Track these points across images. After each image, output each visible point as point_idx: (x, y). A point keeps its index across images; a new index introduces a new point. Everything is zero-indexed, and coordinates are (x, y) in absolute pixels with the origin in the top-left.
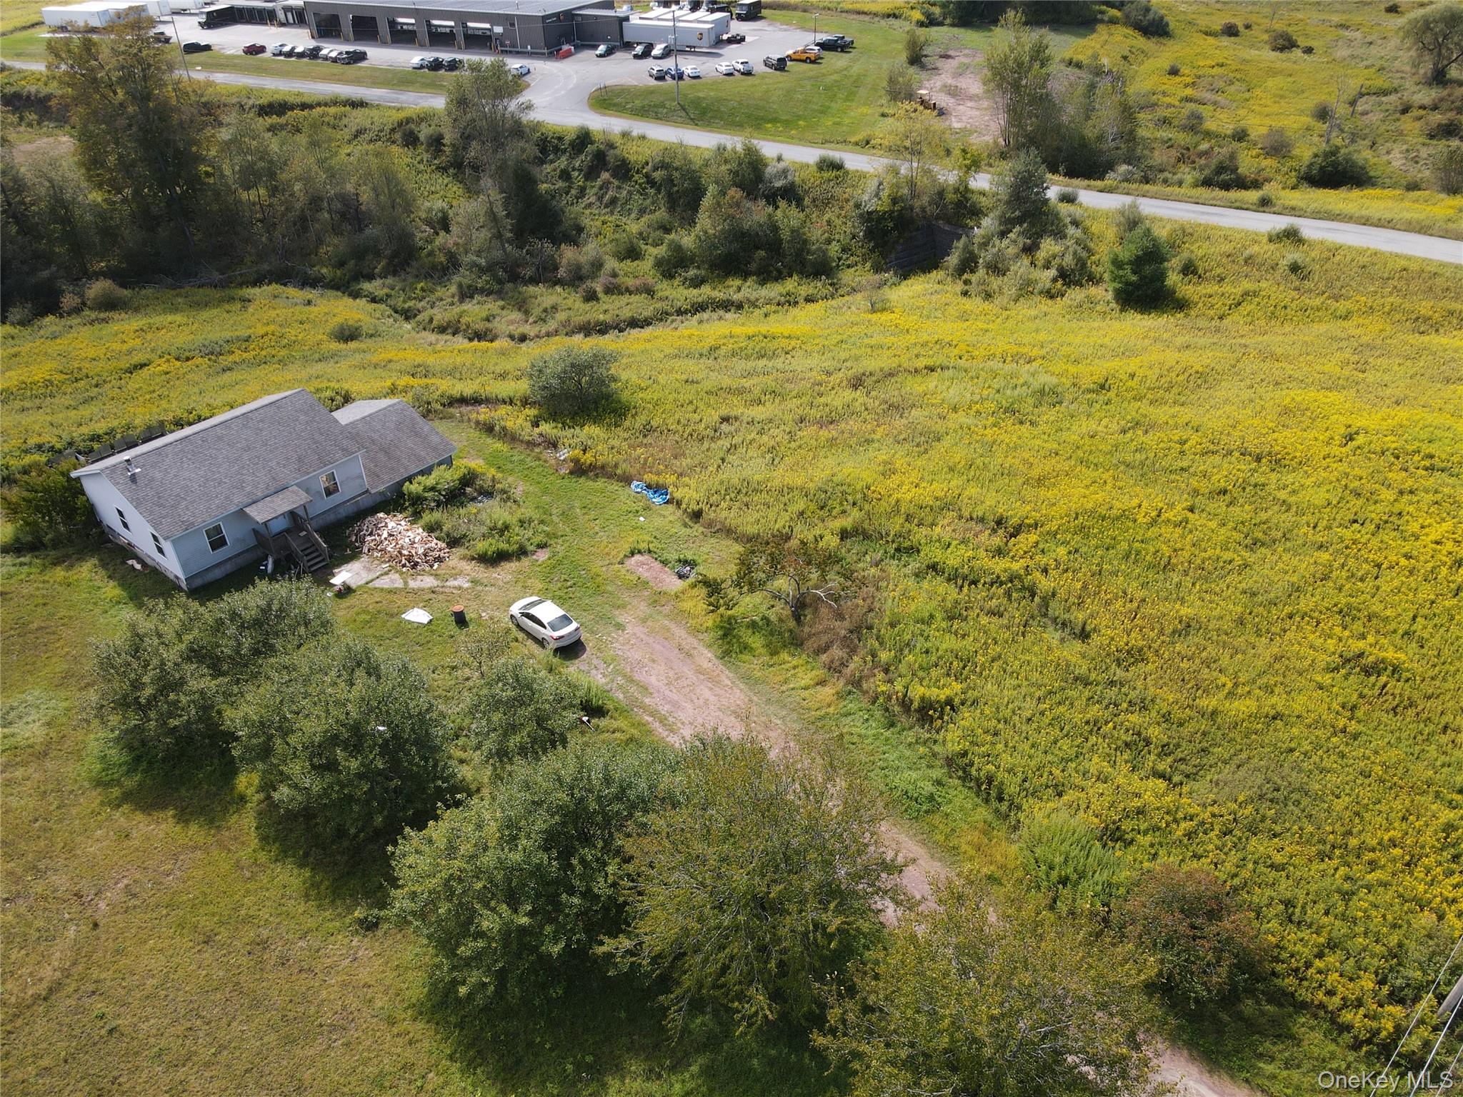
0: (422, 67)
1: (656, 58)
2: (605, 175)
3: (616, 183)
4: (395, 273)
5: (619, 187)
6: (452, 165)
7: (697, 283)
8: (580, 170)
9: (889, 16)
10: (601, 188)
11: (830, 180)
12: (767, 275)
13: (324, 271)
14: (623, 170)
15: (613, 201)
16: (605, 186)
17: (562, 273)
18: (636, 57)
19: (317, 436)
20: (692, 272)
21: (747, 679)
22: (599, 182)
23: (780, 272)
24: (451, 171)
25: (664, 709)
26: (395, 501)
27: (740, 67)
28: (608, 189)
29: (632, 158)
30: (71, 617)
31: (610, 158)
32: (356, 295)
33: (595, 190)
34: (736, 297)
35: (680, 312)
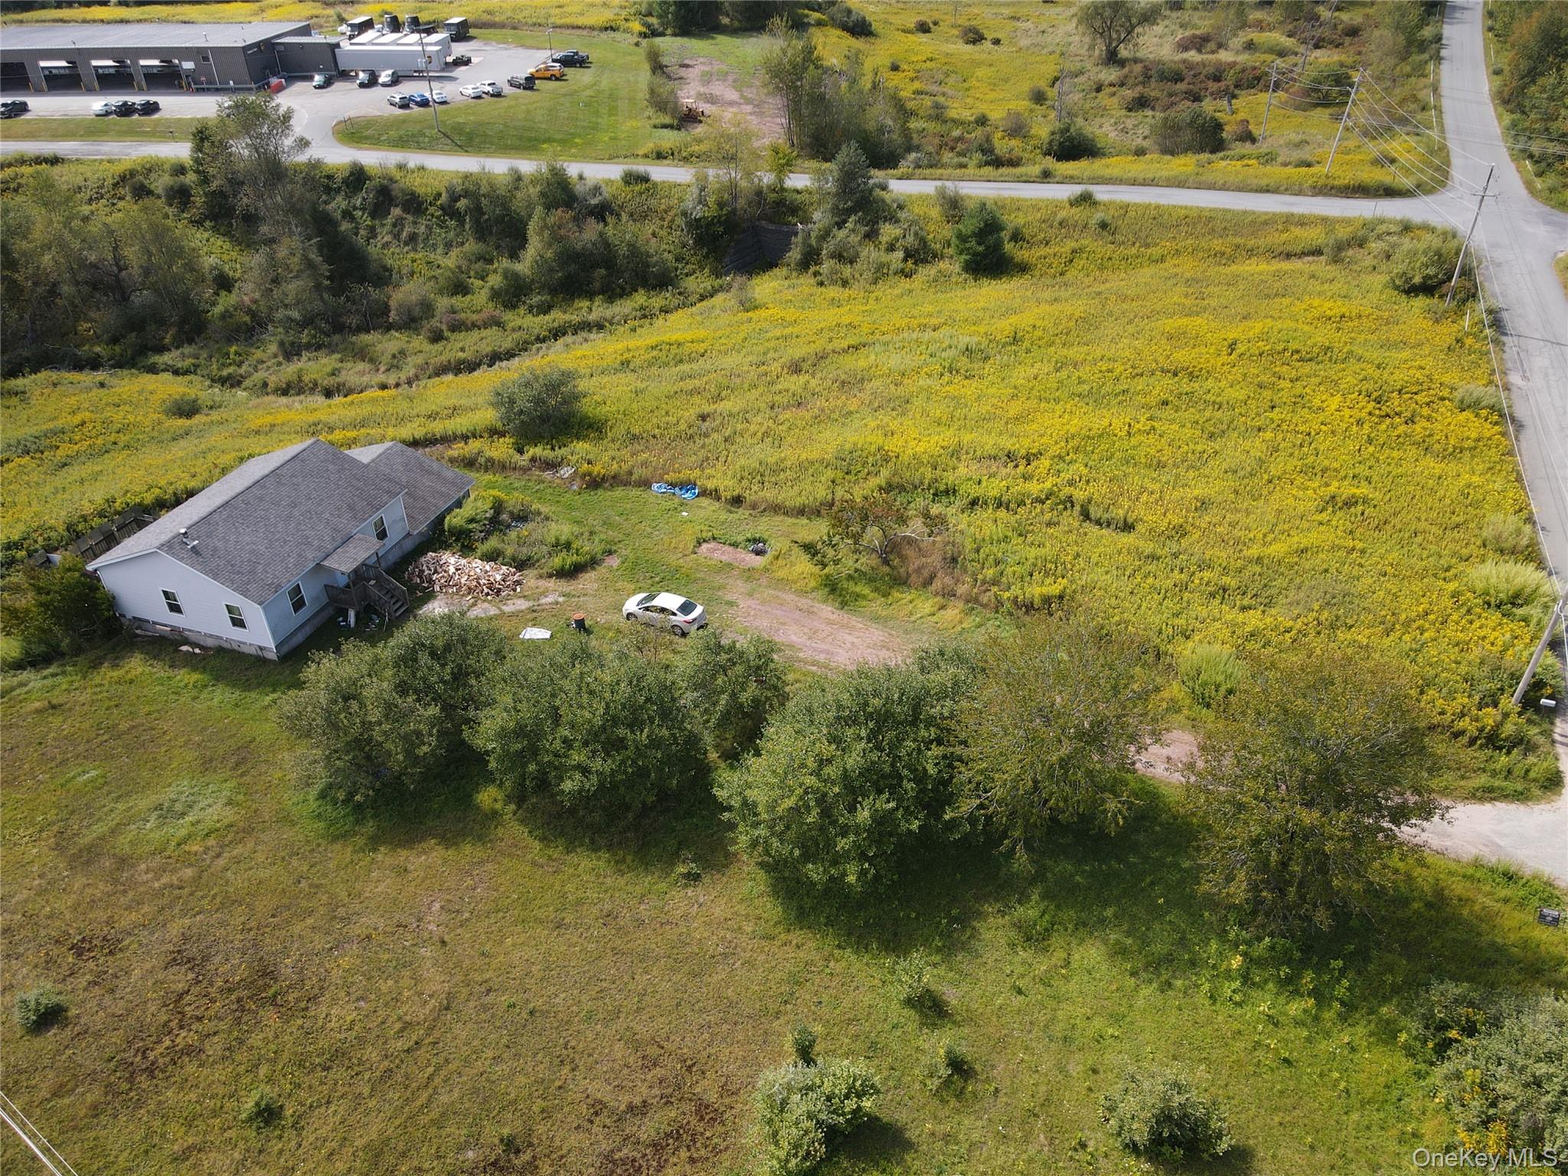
0: (107, 114)
1: (384, 85)
2: (396, 212)
3: (410, 218)
4: (190, 341)
5: (415, 223)
6: (207, 217)
7: (545, 309)
8: (363, 209)
9: (606, 29)
10: (394, 225)
11: (641, 194)
12: (613, 292)
13: (97, 349)
14: (414, 204)
15: (413, 238)
16: (398, 223)
17: (393, 316)
18: (362, 85)
19: (355, 483)
20: (536, 299)
21: (876, 619)
22: (389, 220)
23: (623, 289)
24: (208, 224)
25: (821, 658)
26: (438, 537)
27: (489, 89)
28: (403, 225)
29: (421, 191)
30: (158, 711)
31: (396, 191)
32: (153, 370)
33: (388, 228)
34: (593, 317)
35: (540, 340)
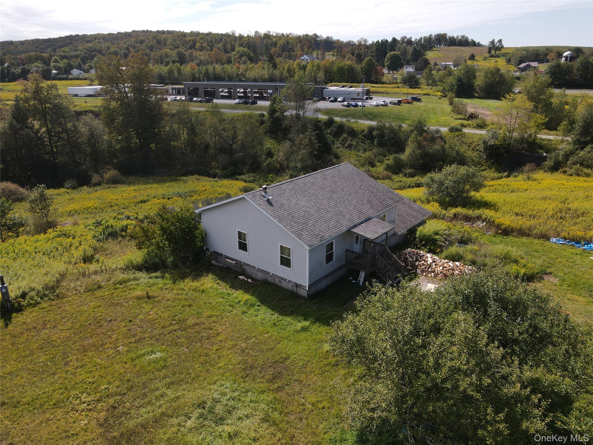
0: (239, 103)
1: (340, 102)
2: (345, 135)
3: (350, 138)
4: (253, 172)
5: (352, 140)
6: (268, 132)
7: (412, 175)
8: (330, 134)
9: (425, 95)
10: (343, 140)
13: (217, 171)
14: (352, 133)
15: (350, 146)
16: (345, 140)
18: (332, 101)
20: (409, 171)
22: (341, 138)
24: (268, 134)
26: (412, 241)
28: (347, 141)
29: (356, 129)
31: (345, 128)
32: (237, 179)
33: (340, 141)
35: (409, 187)
